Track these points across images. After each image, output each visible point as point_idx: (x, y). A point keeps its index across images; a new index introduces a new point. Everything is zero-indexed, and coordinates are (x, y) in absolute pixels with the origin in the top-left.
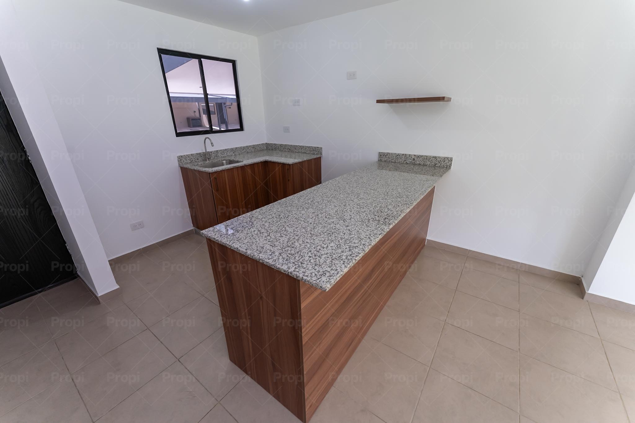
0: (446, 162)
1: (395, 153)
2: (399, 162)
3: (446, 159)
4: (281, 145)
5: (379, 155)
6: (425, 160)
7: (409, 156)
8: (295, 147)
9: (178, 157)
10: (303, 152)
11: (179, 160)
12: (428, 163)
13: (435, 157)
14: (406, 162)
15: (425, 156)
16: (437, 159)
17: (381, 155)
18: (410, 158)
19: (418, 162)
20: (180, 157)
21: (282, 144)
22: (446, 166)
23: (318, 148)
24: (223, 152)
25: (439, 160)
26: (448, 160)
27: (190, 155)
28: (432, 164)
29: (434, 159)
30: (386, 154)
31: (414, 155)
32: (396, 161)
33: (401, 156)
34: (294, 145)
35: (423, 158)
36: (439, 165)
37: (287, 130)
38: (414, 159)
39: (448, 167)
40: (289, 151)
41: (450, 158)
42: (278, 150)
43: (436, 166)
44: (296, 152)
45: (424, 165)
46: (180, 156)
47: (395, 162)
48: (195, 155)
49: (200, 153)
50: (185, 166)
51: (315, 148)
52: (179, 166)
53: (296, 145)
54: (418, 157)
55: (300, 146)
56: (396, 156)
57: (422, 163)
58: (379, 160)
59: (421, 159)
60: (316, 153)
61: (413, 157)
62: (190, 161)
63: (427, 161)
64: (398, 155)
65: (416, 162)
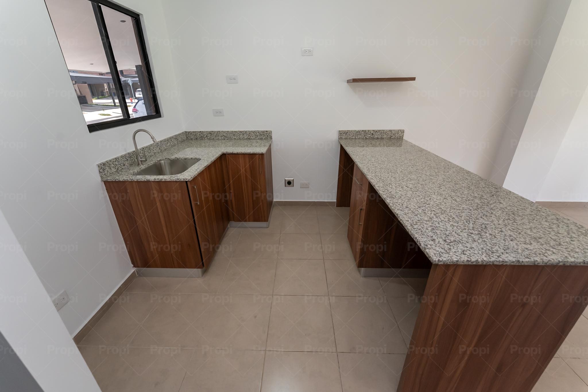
0: (399, 134)
1: (355, 130)
2: (359, 138)
3: (399, 131)
4: (211, 133)
5: (339, 133)
6: (382, 134)
7: (369, 132)
8: (234, 133)
9: (99, 166)
10: (246, 137)
11: (101, 171)
12: (385, 136)
13: (391, 131)
14: (366, 137)
15: (382, 130)
16: (393, 132)
17: (341, 133)
18: (369, 133)
19: (376, 137)
20: (102, 166)
21: (212, 131)
22: (399, 138)
23: (267, 131)
24: (149, 149)
25: (394, 132)
26: (401, 132)
27: (115, 160)
28: (388, 137)
29: (390, 132)
30: (346, 132)
31: (373, 130)
32: (356, 137)
33: (361, 132)
34: (232, 131)
35: (380, 132)
36: (394, 137)
37: (218, 113)
38: (373, 134)
39: (401, 138)
40: (224, 139)
41: (403, 130)
42: (206, 138)
43: (392, 138)
44: (235, 139)
45: (382, 139)
46: (102, 164)
47: (356, 139)
48: (119, 159)
49: (125, 155)
50: (110, 179)
51: (263, 132)
52: (102, 181)
53: (235, 130)
54: (376, 131)
55: (241, 132)
56: (356, 133)
57: (380, 137)
58: (339, 138)
59: (379, 133)
60: (263, 138)
61: (372, 132)
62: (115, 170)
63: (384, 135)
64: (358, 132)
65: (374, 136)
